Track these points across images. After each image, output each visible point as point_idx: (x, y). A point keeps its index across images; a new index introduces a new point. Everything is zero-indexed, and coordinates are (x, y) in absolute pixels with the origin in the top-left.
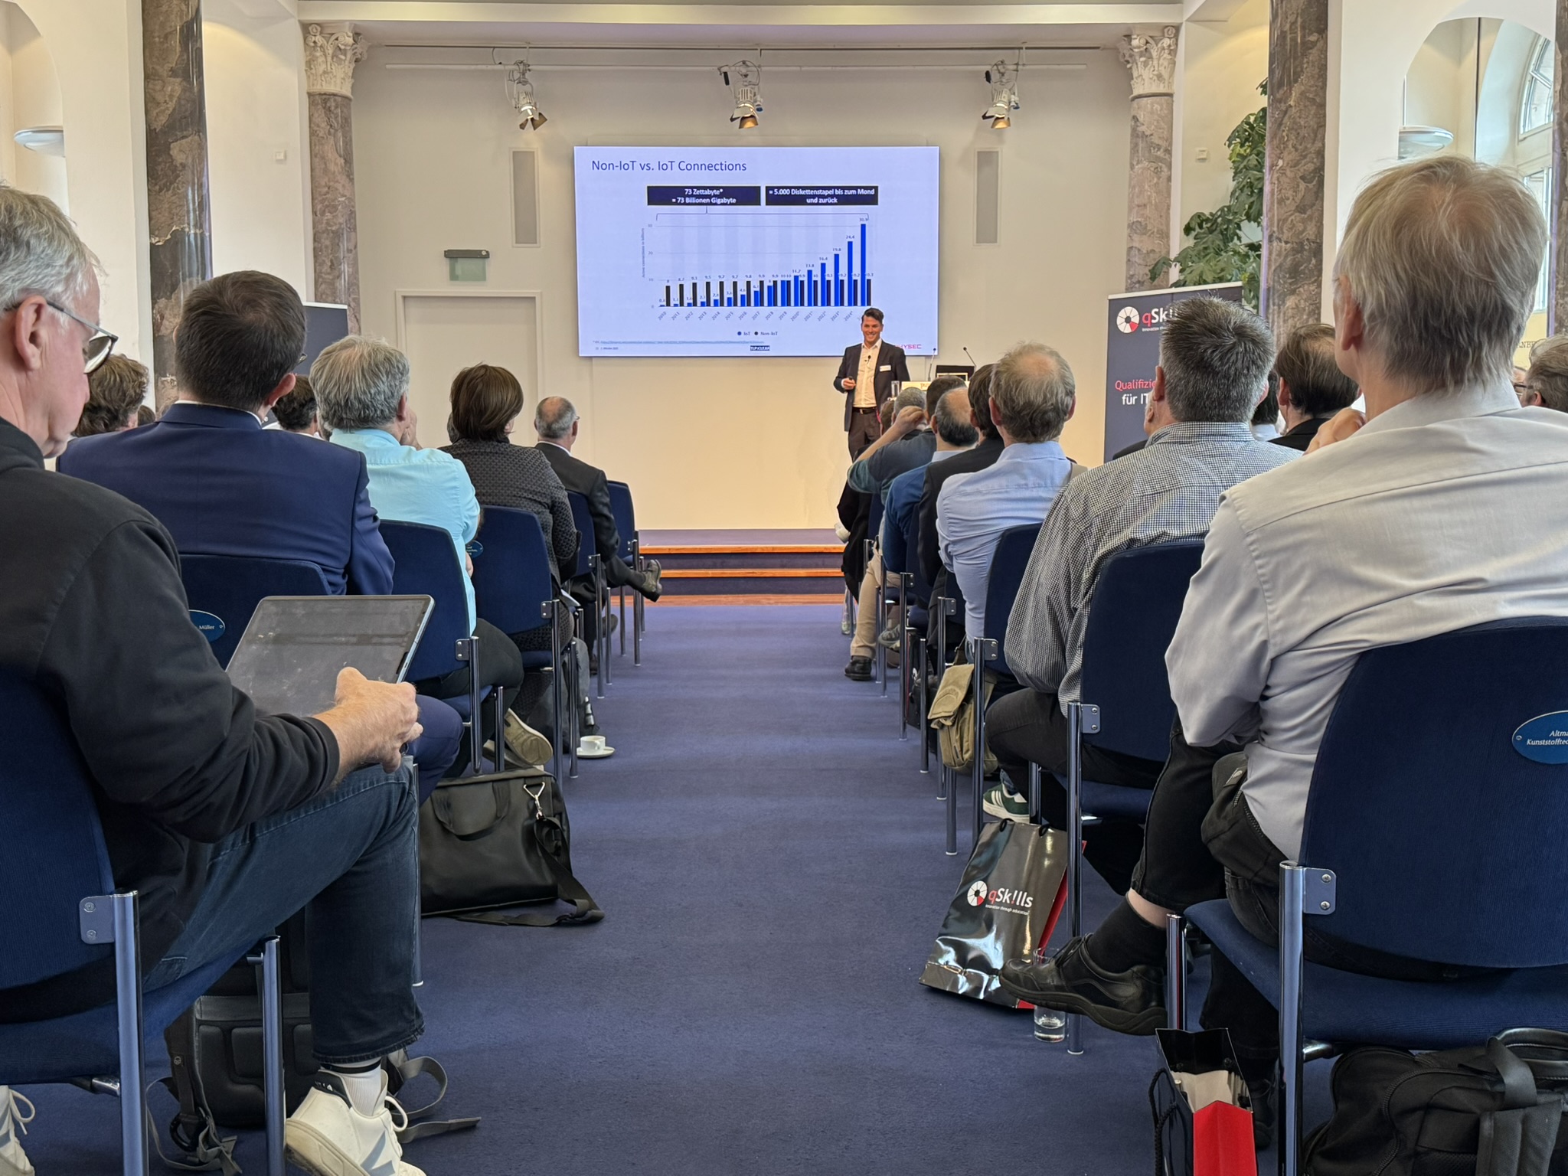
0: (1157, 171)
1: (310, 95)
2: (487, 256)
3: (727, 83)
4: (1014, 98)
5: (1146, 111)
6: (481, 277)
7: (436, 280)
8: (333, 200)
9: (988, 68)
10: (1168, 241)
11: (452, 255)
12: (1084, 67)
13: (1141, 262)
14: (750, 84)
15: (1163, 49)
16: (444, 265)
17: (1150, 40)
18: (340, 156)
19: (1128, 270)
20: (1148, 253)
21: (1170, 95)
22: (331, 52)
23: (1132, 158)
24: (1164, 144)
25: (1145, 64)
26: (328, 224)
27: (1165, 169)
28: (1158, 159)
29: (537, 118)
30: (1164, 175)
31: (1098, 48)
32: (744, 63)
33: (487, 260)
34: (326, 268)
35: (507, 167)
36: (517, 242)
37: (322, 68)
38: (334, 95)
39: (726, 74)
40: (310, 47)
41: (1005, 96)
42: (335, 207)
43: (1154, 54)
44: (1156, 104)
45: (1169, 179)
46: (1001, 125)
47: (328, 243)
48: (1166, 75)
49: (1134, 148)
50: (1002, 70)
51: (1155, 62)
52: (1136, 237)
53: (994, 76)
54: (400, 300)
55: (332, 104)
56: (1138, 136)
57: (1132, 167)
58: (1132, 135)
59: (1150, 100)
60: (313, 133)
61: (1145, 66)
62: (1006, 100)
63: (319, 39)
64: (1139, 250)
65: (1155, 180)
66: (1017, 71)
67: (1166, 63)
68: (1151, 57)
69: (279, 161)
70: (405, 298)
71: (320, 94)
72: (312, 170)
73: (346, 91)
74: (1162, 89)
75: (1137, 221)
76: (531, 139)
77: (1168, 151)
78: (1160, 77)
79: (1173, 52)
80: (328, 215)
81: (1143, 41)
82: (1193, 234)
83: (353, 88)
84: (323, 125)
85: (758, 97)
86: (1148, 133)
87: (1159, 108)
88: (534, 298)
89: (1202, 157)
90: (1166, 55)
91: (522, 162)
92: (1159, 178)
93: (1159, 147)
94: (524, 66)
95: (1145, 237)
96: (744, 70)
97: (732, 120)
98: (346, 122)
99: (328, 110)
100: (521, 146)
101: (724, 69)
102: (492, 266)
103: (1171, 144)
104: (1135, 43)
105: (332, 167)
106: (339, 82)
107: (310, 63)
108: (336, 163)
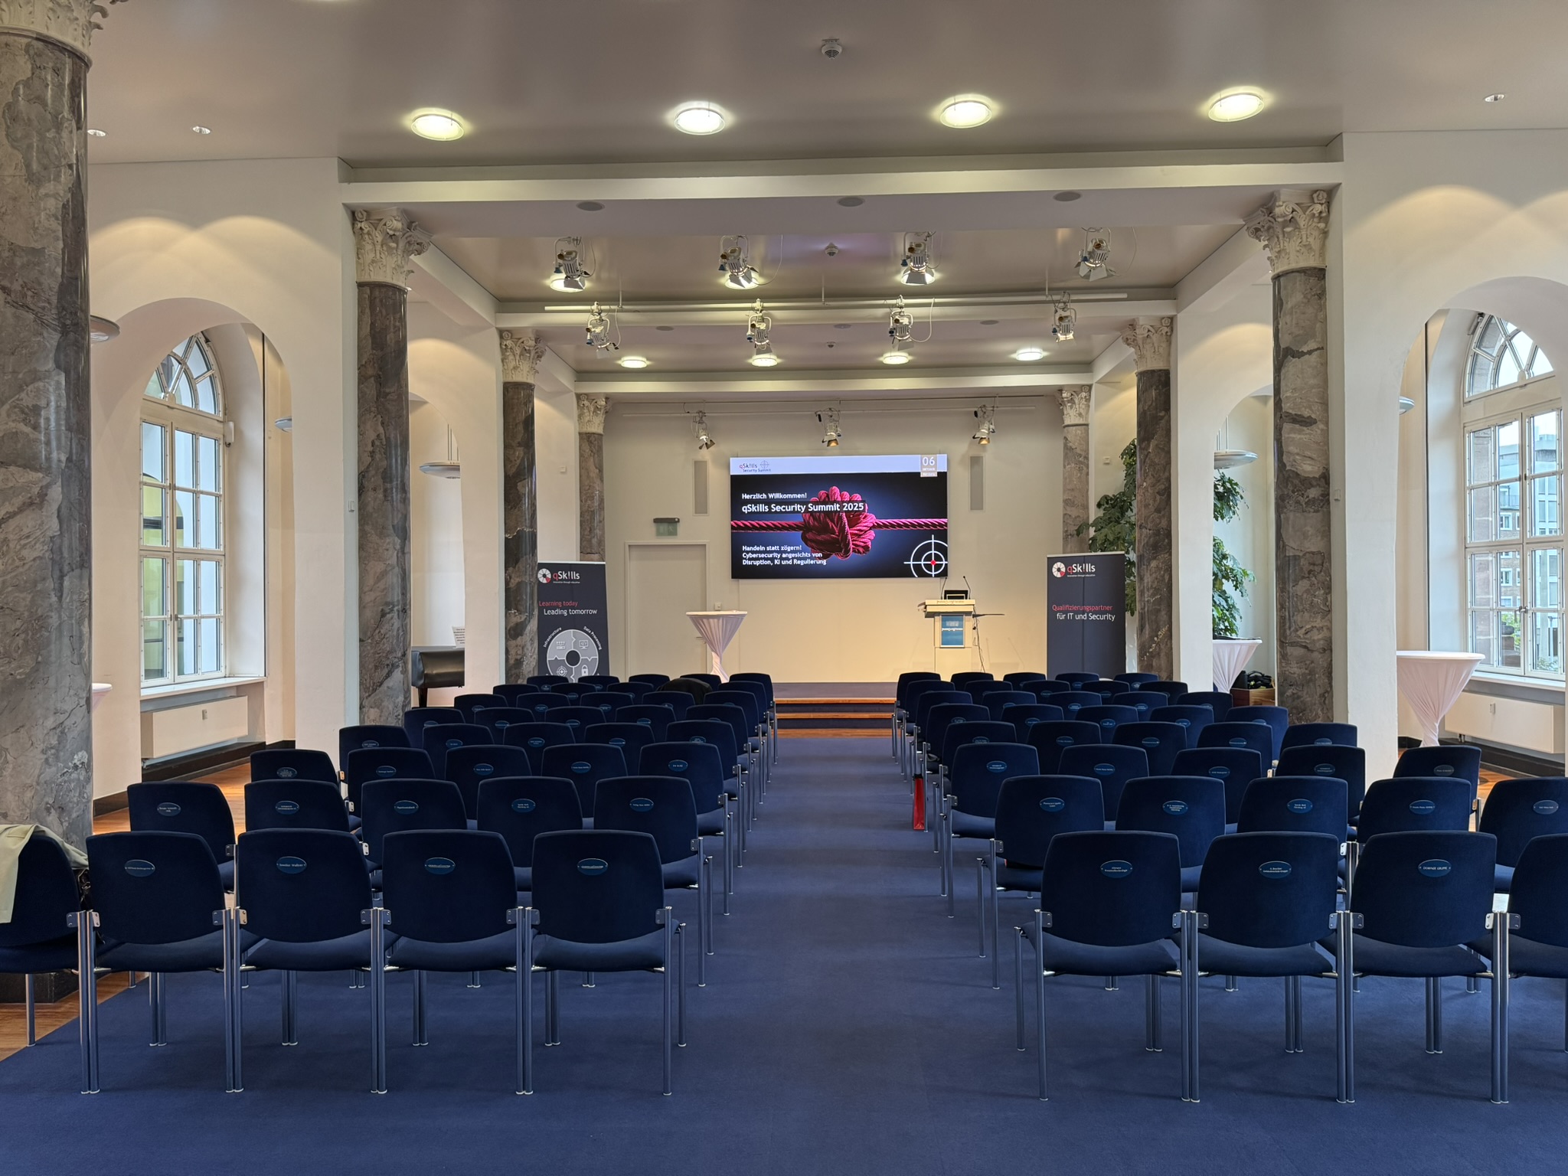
0: (1080, 470)
1: (580, 434)
2: (679, 521)
3: (820, 421)
4: (991, 427)
5: (1073, 434)
6: (674, 533)
7: (649, 535)
8: (592, 493)
9: (976, 409)
10: (1088, 511)
11: (657, 521)
12: (1034, 408)
13: (1071, 523)
14: (834, 420)
15: (1082, 398)
16: (653, 527)
17: (1073, 393)
18: (596, 468)
19: (1064, 527)
20: (1076, 518)
21: (1087, 425)
22: (592, 409)
23: (1064, 461)
24: (1083, 454)
25: (1071, 407)
26: (589, 507)
27: (1085, 468)
28: (1081, 463)
29: (709, 443)
30: (1084, 472)
31: (1043, 396)
32: (830, 409)
33: (678, 524)
34: (587, 533)
35: (691, 470)
36: (696, 513)
37: (587, 419)
38: (594, 433)
39: (819, 415)
40: (580, 407)
41: (986, 425)
42: (593, 497)
43: (1077, 401)
44: (1079, 431)
45: (1088, 474)
46: (984, 442)
47: (588, 518)
48: (1084, 414)
49: (1066, 456)
50: (984, 410)
51: (1077, 406)
52: (1068, 508)
53: (980, 414)
54: (627, 547)
55: (592, 439)
56: (1067, 449)
57: (1065, 467)
58: (1064, 448)
59: (1074, 428)
60: (581, 456)
61: (1071, 408)
62: (987, 428)
63: (586, 403)
64: (1070, 516)
65: (1079, 475)
66: (993, 410)
67: (1084, 407)
68: (1074, 403)
69: (562, 473)
70: (629, 546)
71: (586, 434)
72: (580, 476)
73: (600, 430)
74: (1081, 421)
75: (1070, 500)
76: (706, 454)
77: (1087, 458)
78: (1080, 415)
79: (1088, 400)
80: (589, 502)
81: (1069, 394)
82: (1103, 507)
83: (604, 429)
84: (587, 451)
85: (839, 429)
86: (1074, 447)
87: (1080, 432)
88: (705, 545)
89: (1107, 462)
90: (1083, 401)
91: (699, 467)
92: (1081, 474)
93: (1080, 455)
94: (702, 414)
95: (1073, 508)
96: (830, 414)
97: (823, 442)
98: (599, 451)
99: (590, 442)
100: (699, 458)
101: (819, 413)
102: (680, 527)
103: (1088, 454)
104: (1064, 395)
105: (592, 474)
106: (596, 426)
107: (580, 416)
108: (593, 473)
